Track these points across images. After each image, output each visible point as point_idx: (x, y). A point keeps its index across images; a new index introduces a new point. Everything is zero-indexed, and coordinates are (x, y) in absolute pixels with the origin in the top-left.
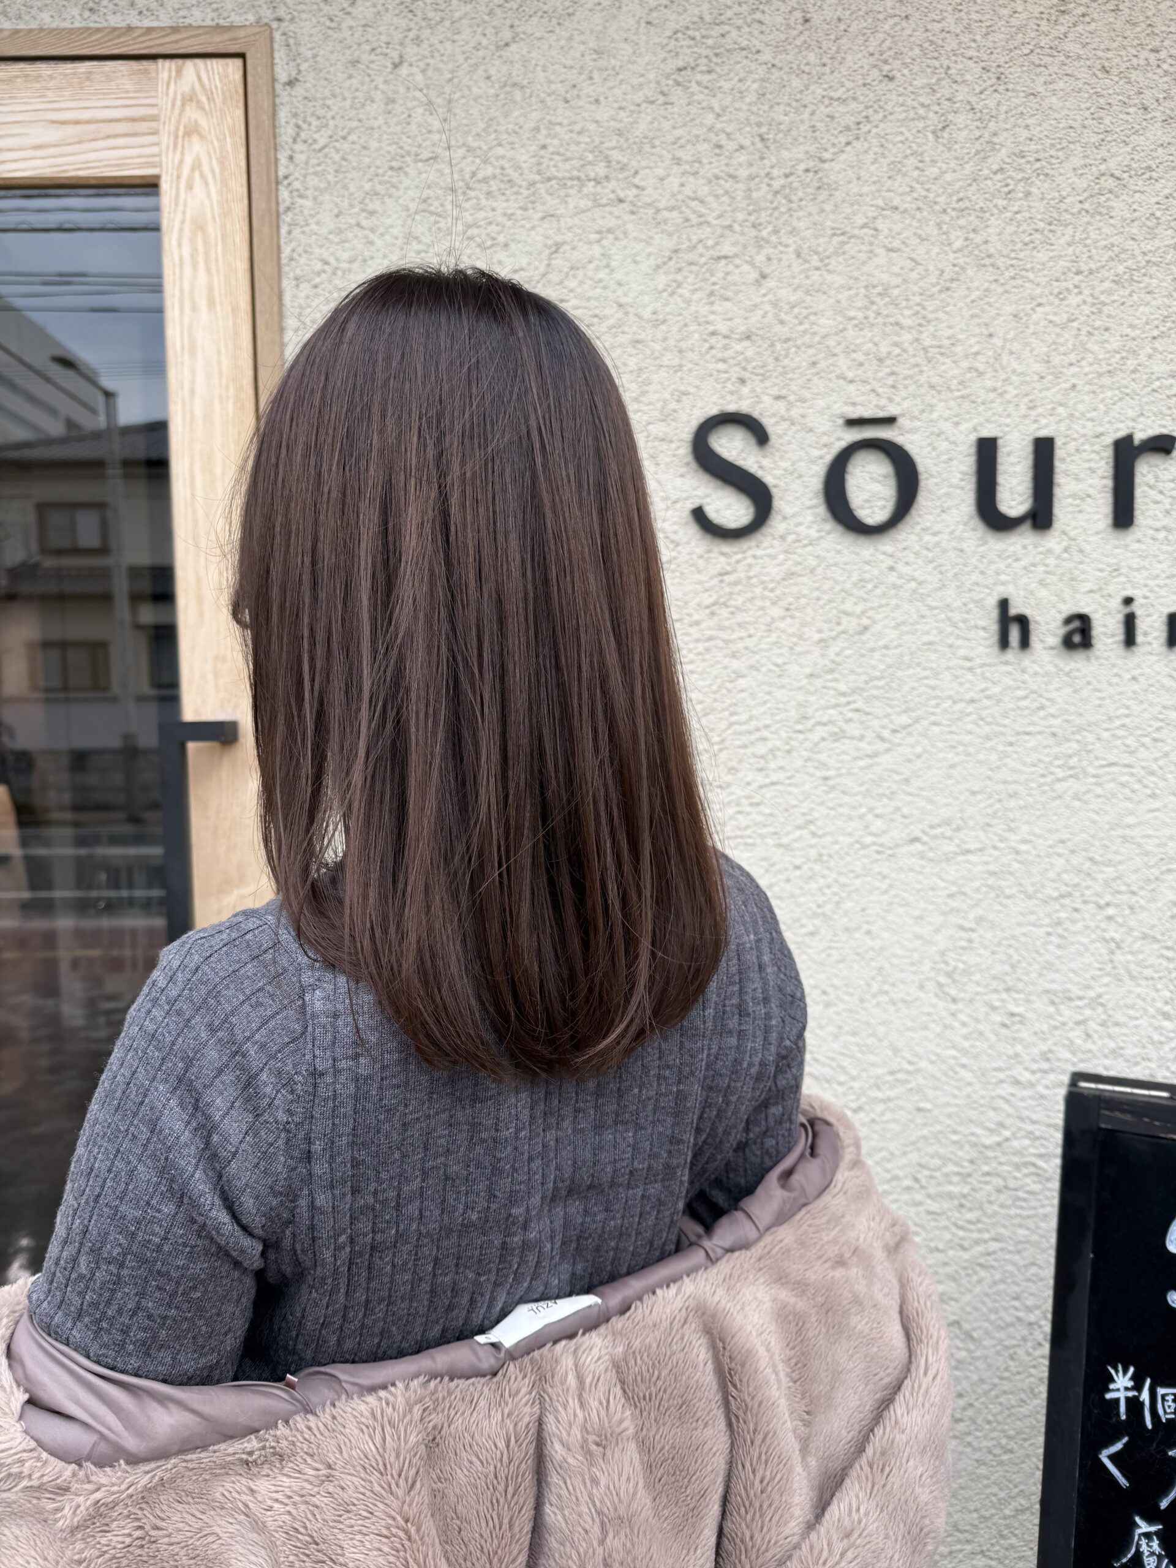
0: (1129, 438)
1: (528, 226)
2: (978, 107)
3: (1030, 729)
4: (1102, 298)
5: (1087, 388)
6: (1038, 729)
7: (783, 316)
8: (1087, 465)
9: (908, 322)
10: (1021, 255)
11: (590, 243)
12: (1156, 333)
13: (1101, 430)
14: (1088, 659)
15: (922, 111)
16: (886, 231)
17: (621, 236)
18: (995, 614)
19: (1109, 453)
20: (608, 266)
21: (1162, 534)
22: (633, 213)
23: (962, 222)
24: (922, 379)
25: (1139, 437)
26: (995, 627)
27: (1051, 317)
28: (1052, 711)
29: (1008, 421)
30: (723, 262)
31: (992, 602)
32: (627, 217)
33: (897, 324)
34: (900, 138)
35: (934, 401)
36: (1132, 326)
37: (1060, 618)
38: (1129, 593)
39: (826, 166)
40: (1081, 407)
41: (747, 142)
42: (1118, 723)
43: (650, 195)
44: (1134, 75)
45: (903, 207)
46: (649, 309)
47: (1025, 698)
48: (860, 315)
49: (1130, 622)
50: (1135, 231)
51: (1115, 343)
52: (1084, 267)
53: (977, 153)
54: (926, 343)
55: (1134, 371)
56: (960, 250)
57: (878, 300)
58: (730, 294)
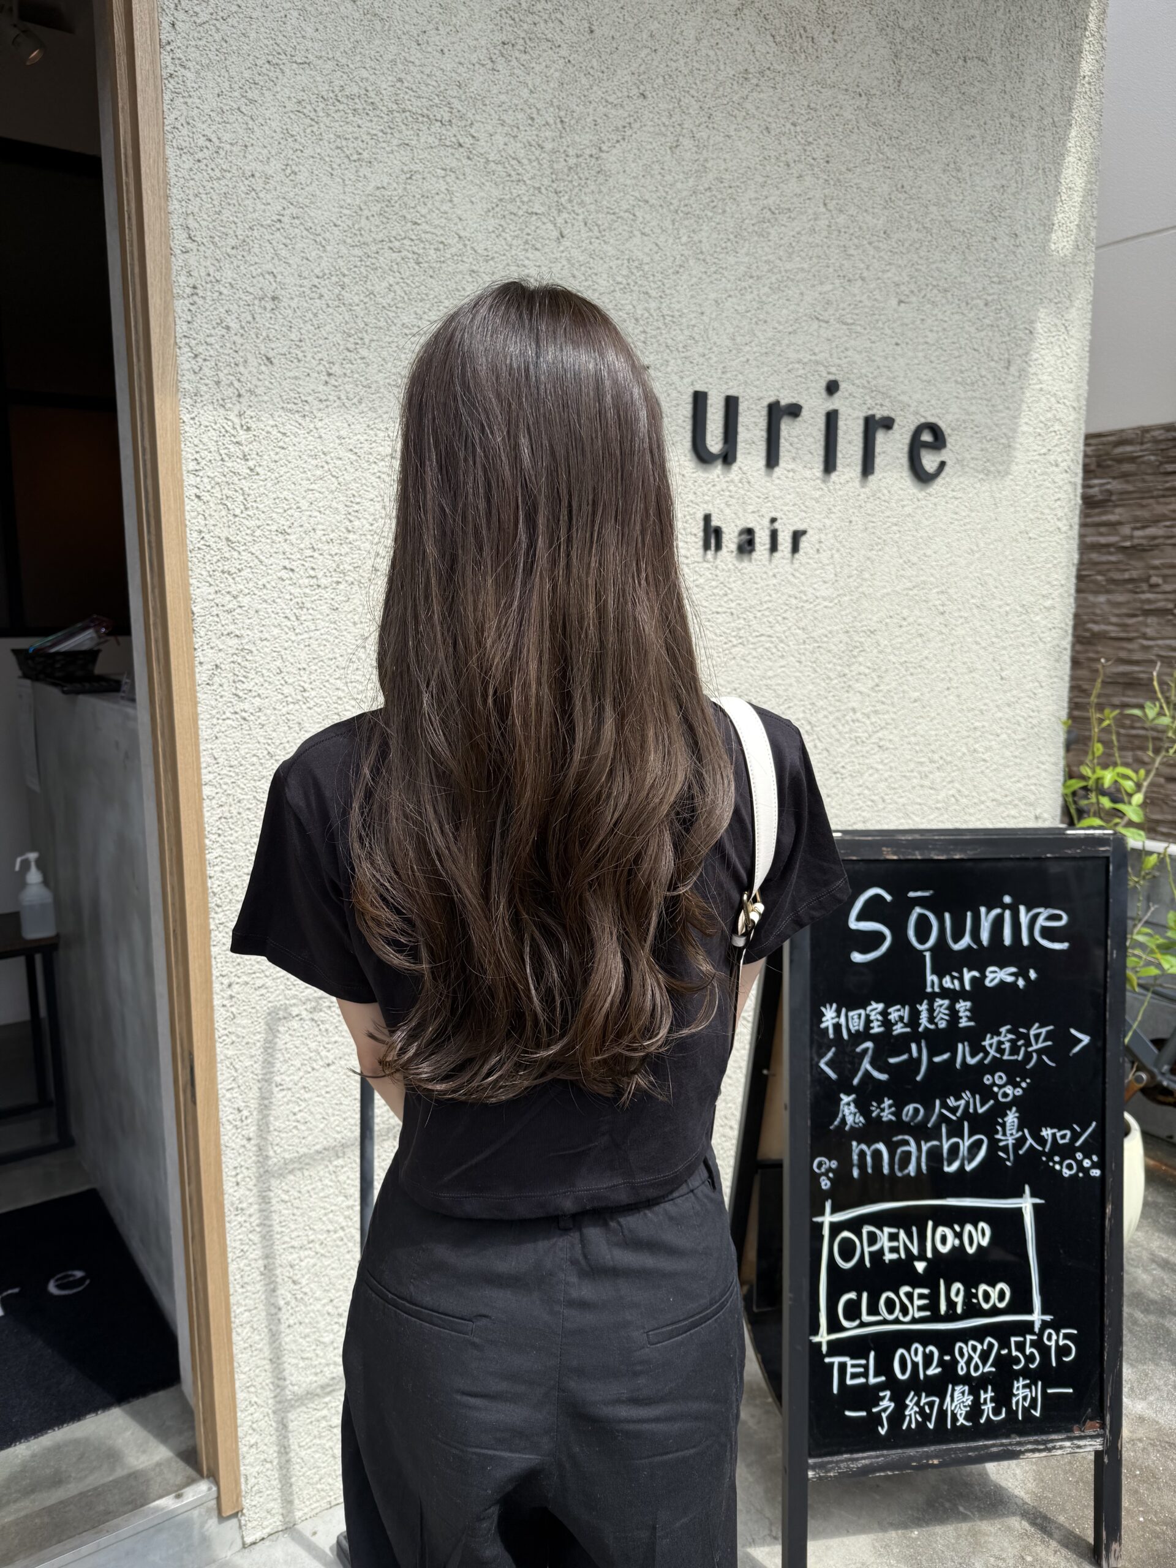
0: (777, 403)
1: (388, 149)
2: (698, 136)
3: (719, 610)
4: (764, 298)
5: (754, 363)
6: (724, 609)
7: (575, 272)
8: (753, 420)
9: (653, 293)
10: (721, 256)
11: (438, 177)
12: (790, 329)
13: (761, 395)
14: (750, 560)
15: (663, 129)
16: (641, 219)
17: (461, 177)
18: (701, 524)
19: (765, 412)
20: (451, 201)
21: (791, 474)
22: (469, 158)
23: (686, 223)
24: (662, 340)
25: (783, 403)
26: (701, 534)
27: (736, 307)
28: (731, 597)
29: (710, 380)
30: (534, 217)
31: (700, 516)
32: (465, 161)
33: (647, 293)
34: (649, 147)
35: (669, 358)
36: (779, 323)
37: (737, 531)
38: (774, 515)
39: (603, 155)
40: (750, 376)
41: (551, 121)
42: (765, 606)
43: (483, 147)
44: (784, 140)
45: (652, 201)
46: (482, 246)
47: (716, 587)
48: (625, 282)
49: (774, 535)
50: (781, 253)
51: (770, 334)
52: (754, 274)
53: (697, 171)
54: (665, 312)
55: (780, 355)
56: (685, 244)
57: (635, 271)
58: (539, 246)
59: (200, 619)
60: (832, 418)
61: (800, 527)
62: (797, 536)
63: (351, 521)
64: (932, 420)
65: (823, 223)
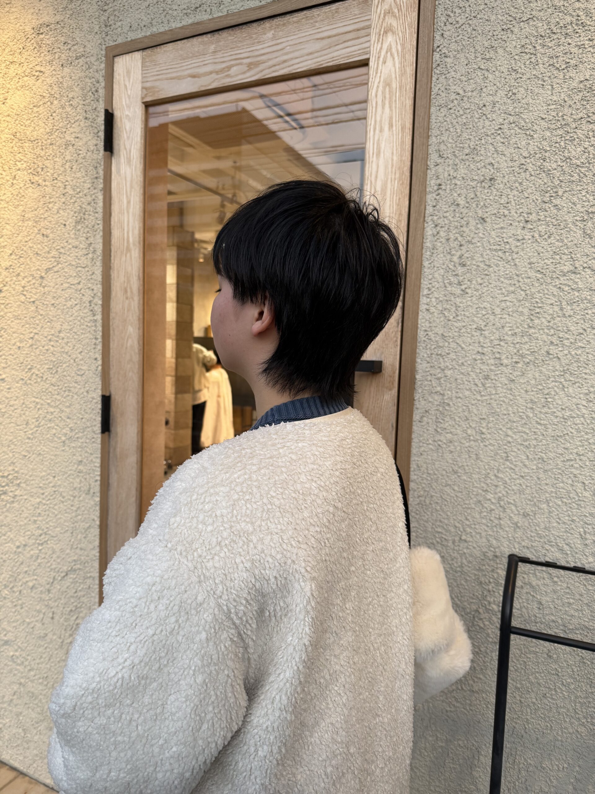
59: (419, 383)
63: (532, 320)
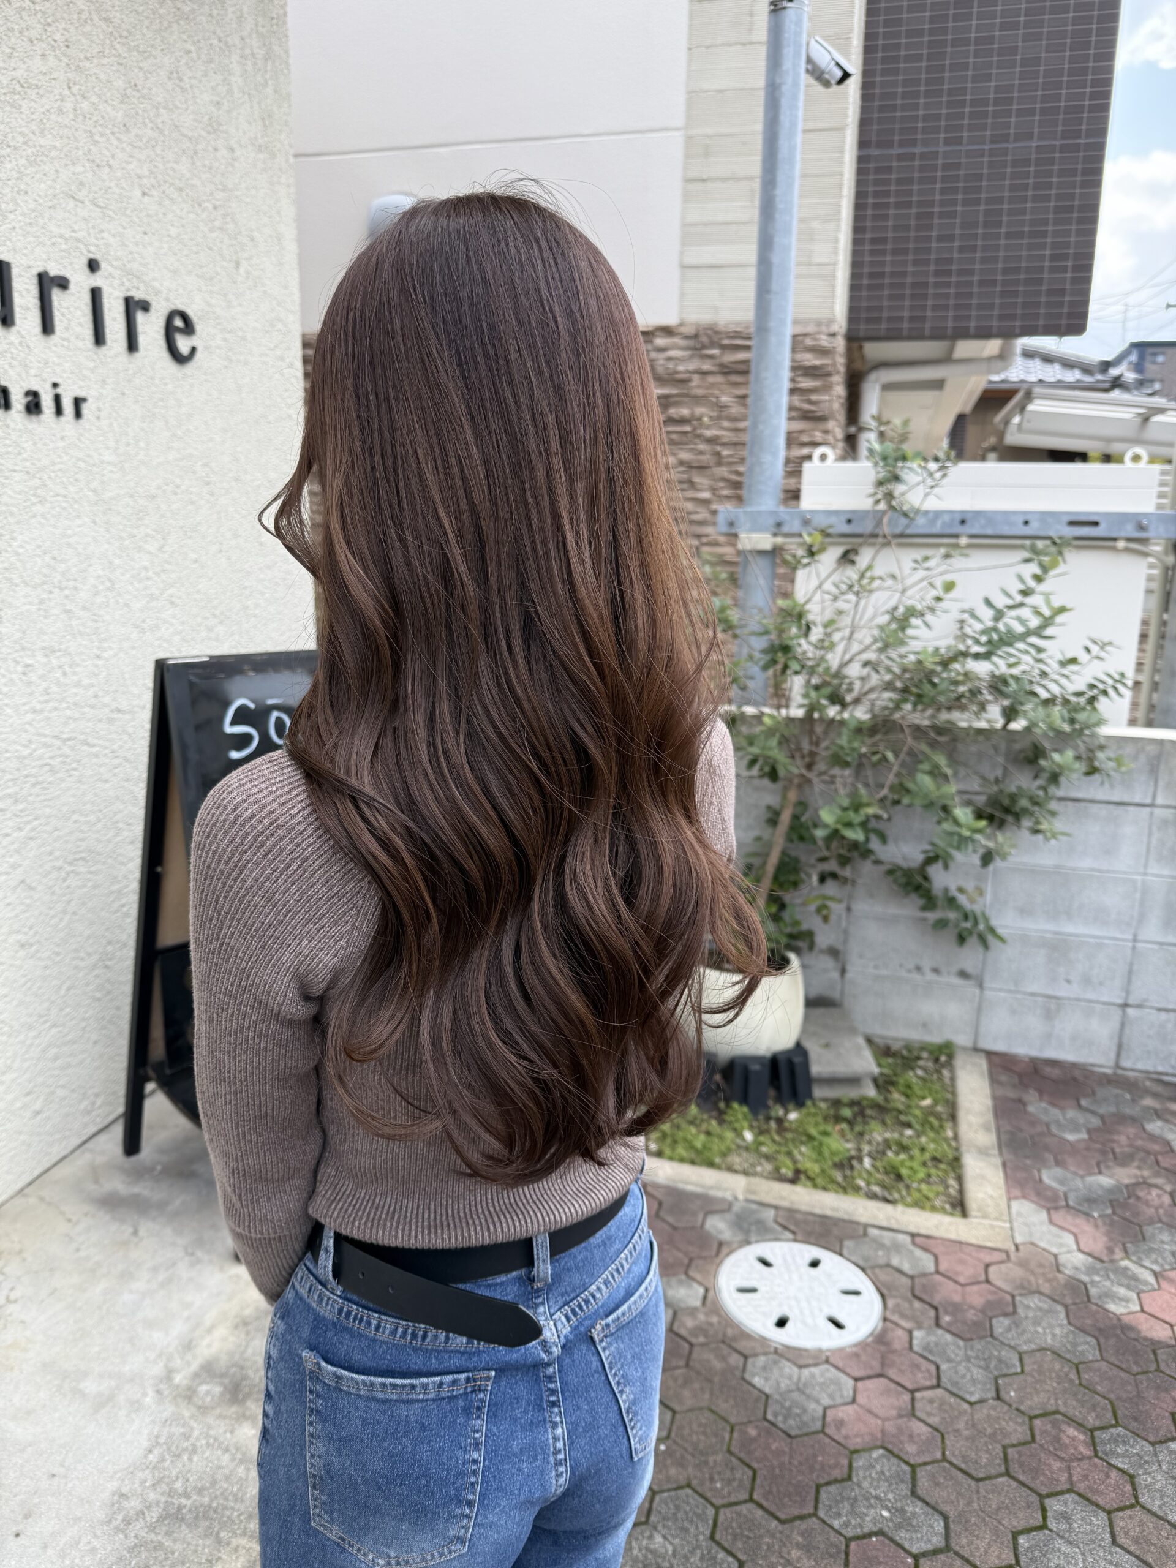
0: (46, 273)
4: (22, 169)
5: (20, 231)
8: (26, 286)
12: (50, 204)
13: (30, 263)
14: (39, 422)
19: (35, 280)
21: (66, 343)
25: (51, 274)
28: (25, 456)
36: (39, 196)
37: (23, 391)
38: (55, 380)
40: (18, 243)
42: (57, 467)
49: (57, 399)
50: (34, 128)
55: (43, 227)
60: (96, 295)
61: (81, 394)
62: (78, 402)
64: (181, 307)
65: (69, 106)
